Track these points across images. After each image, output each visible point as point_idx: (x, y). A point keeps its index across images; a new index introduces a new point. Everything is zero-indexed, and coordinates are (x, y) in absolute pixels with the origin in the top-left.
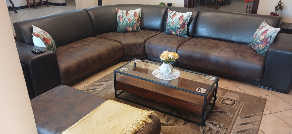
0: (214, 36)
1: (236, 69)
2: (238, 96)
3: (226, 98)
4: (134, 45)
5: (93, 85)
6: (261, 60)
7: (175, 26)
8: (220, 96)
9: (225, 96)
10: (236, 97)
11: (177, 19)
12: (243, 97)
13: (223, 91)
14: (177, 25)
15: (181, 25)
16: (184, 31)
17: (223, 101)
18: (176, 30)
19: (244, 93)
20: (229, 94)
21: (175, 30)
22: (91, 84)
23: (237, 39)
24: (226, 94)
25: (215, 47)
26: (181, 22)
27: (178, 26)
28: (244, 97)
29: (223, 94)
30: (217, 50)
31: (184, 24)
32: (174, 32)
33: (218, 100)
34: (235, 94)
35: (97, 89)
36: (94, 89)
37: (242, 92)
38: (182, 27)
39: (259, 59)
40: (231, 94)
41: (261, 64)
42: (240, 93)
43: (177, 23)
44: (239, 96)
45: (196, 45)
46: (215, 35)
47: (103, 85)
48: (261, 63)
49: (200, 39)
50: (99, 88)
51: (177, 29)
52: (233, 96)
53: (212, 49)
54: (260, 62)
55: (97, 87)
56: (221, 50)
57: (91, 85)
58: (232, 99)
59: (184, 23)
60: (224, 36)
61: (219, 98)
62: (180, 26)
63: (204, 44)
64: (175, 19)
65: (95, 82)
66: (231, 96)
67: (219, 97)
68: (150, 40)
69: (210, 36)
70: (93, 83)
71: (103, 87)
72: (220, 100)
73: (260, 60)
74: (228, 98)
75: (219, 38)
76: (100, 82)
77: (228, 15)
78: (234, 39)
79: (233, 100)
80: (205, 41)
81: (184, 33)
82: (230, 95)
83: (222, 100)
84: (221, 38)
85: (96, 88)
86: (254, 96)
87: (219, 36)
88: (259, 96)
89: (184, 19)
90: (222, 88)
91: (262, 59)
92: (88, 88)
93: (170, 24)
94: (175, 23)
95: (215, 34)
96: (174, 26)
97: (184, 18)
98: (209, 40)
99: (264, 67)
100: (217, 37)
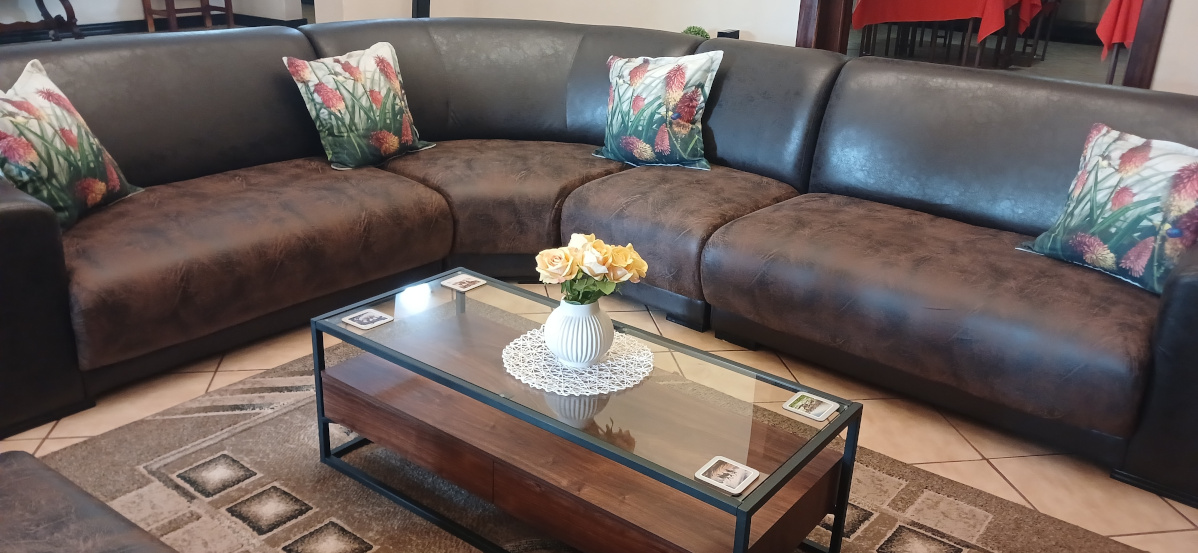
0: (906, 188)
1: (992, 366)
2: (985, 518)
3: (914, 524)
4: (509, 205)
5: (248, 386)
6: (1131, 327)
7: (647, 114)
8: (885, 507)
9: (910, 514)
10: (972, 522)
11: (658, 81)
12: (1013, 526)
13: (904, 483)
14: (660, 106)
15: (676, 106)
16: (691, 135)
17: (890, 540)
18: (655, 133)
19: (1022, 502)
20: (938, 503)
21: (647, 131)
22: (240, 382)
23: (1020, 212)
24: (919, 500)
25: (891, 244)
26: (676, 95)
27: (663, 110)
28: (1018, 528)
29: (904, 500)
30: (903, 257)
31: (688, 106)
32: (645, 141)
33: (866, 530)
34: (967, 508)
35: (257, 410)
36: (241, 409)
37: (1012, 497)
38: (679, 117)
39: (1121, 324)
40: (946, 503)
41: (1128, 354)
42: (1001, 501)
43: (659, 98)
44: (991, 517)
45: (800, 223)
46: (907, 185)
47: (298, 389)
48: (1133, 349)
49: (834, 199)
50: (271, 404)
51: (661, 125)
52: (954, 515)
53: (878, 251)
54: (1126, 339)
55: (263, 397)
56: (919, 262)
57: (241, 386)
58: (943, 535)
59: (688, 101)
60: (957, 193)
61: (872, 519)
62: (670, 113)
63: (841, 224)
64: (647, 81)
65: (267, 373)
66: (942, 517)
67: (876, 515)
68: (589, 189)
69: (884, 187)
70: (254, 377)
71: (292, 400)
72: (879, 532)
73: (1124, 326)
74: (922, 527)
75: (926, 199)
76: (293, 374)
77: (980, 88)
78: (1005, 208)
79: (949, 537)
80: (854, 211)
81: (691, 146)
82: (943, 506)
83: (889, 534)
84: (938, 202)
85: (257, 401)
86: (1076, 528)
87: (929, 191)
88: (1104, 533)
89: (686, 80)
90: (905, 465)
91: (1141, 327)
92: (218, 397)
93: (625, 107)
94: (646, 102)
95: (912, 179)
96: (645, 114)
97: (688, 75)
98: (878, 206)
99: (1147, 370)
100: (919, 197)
